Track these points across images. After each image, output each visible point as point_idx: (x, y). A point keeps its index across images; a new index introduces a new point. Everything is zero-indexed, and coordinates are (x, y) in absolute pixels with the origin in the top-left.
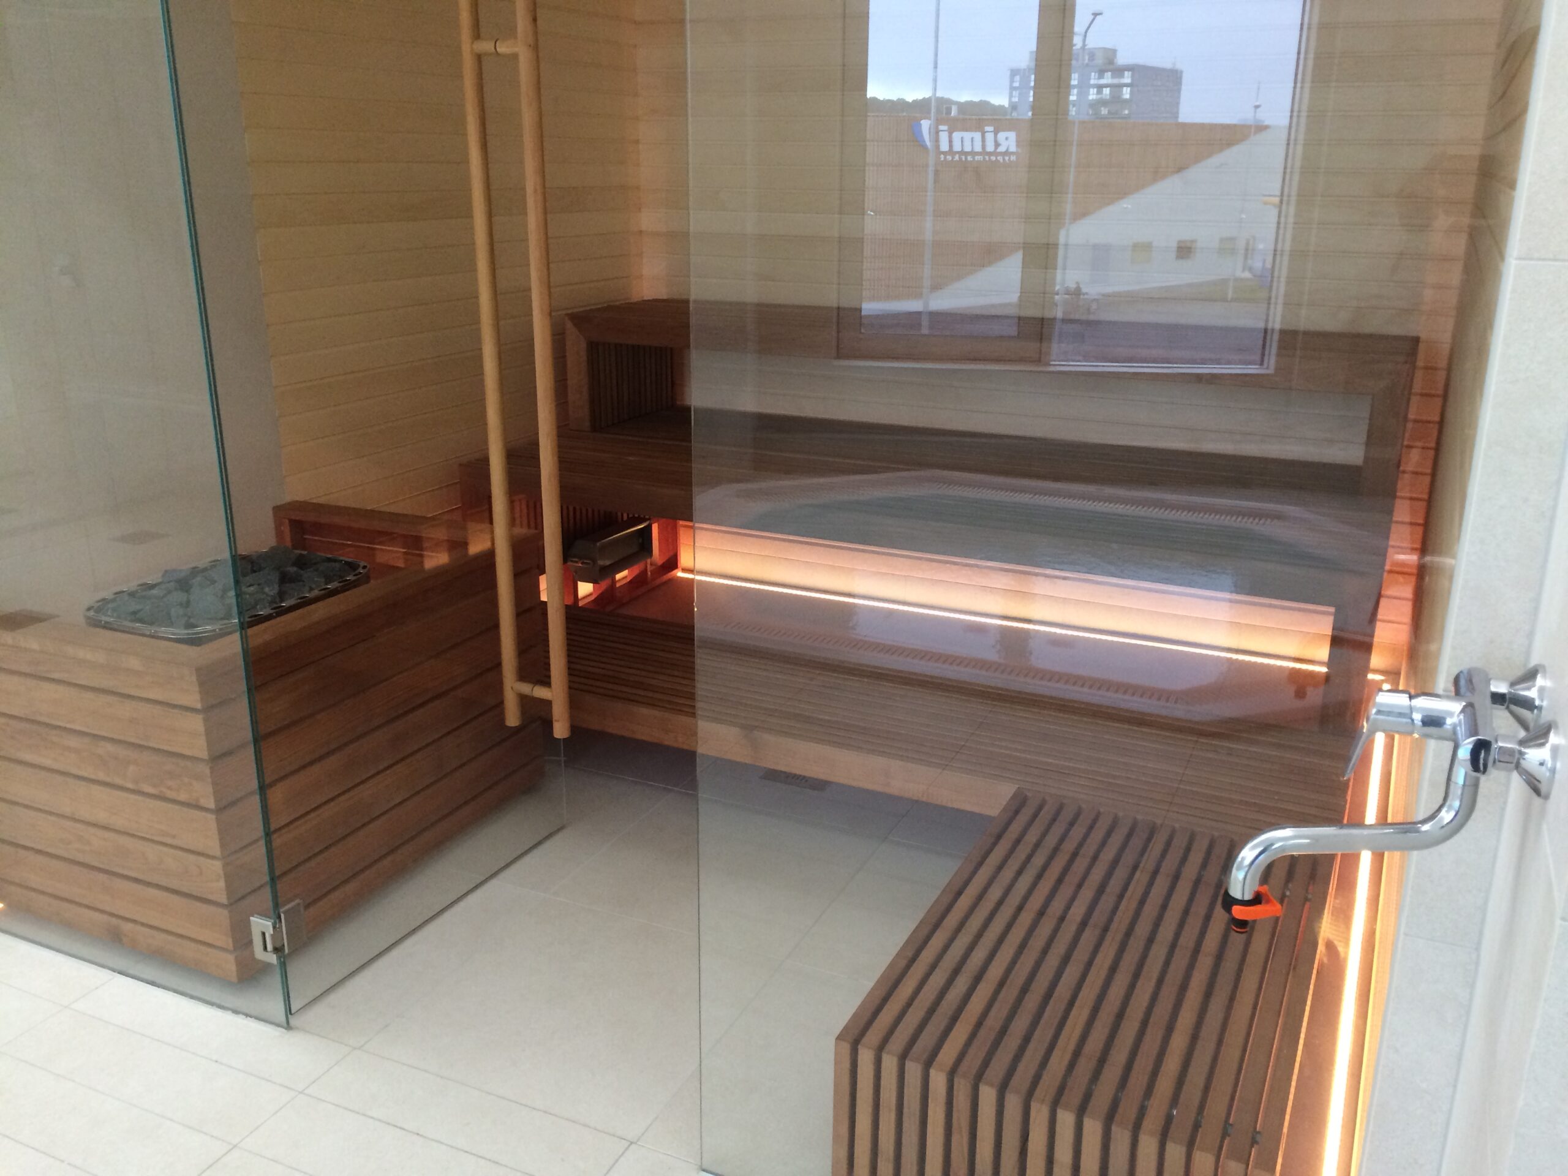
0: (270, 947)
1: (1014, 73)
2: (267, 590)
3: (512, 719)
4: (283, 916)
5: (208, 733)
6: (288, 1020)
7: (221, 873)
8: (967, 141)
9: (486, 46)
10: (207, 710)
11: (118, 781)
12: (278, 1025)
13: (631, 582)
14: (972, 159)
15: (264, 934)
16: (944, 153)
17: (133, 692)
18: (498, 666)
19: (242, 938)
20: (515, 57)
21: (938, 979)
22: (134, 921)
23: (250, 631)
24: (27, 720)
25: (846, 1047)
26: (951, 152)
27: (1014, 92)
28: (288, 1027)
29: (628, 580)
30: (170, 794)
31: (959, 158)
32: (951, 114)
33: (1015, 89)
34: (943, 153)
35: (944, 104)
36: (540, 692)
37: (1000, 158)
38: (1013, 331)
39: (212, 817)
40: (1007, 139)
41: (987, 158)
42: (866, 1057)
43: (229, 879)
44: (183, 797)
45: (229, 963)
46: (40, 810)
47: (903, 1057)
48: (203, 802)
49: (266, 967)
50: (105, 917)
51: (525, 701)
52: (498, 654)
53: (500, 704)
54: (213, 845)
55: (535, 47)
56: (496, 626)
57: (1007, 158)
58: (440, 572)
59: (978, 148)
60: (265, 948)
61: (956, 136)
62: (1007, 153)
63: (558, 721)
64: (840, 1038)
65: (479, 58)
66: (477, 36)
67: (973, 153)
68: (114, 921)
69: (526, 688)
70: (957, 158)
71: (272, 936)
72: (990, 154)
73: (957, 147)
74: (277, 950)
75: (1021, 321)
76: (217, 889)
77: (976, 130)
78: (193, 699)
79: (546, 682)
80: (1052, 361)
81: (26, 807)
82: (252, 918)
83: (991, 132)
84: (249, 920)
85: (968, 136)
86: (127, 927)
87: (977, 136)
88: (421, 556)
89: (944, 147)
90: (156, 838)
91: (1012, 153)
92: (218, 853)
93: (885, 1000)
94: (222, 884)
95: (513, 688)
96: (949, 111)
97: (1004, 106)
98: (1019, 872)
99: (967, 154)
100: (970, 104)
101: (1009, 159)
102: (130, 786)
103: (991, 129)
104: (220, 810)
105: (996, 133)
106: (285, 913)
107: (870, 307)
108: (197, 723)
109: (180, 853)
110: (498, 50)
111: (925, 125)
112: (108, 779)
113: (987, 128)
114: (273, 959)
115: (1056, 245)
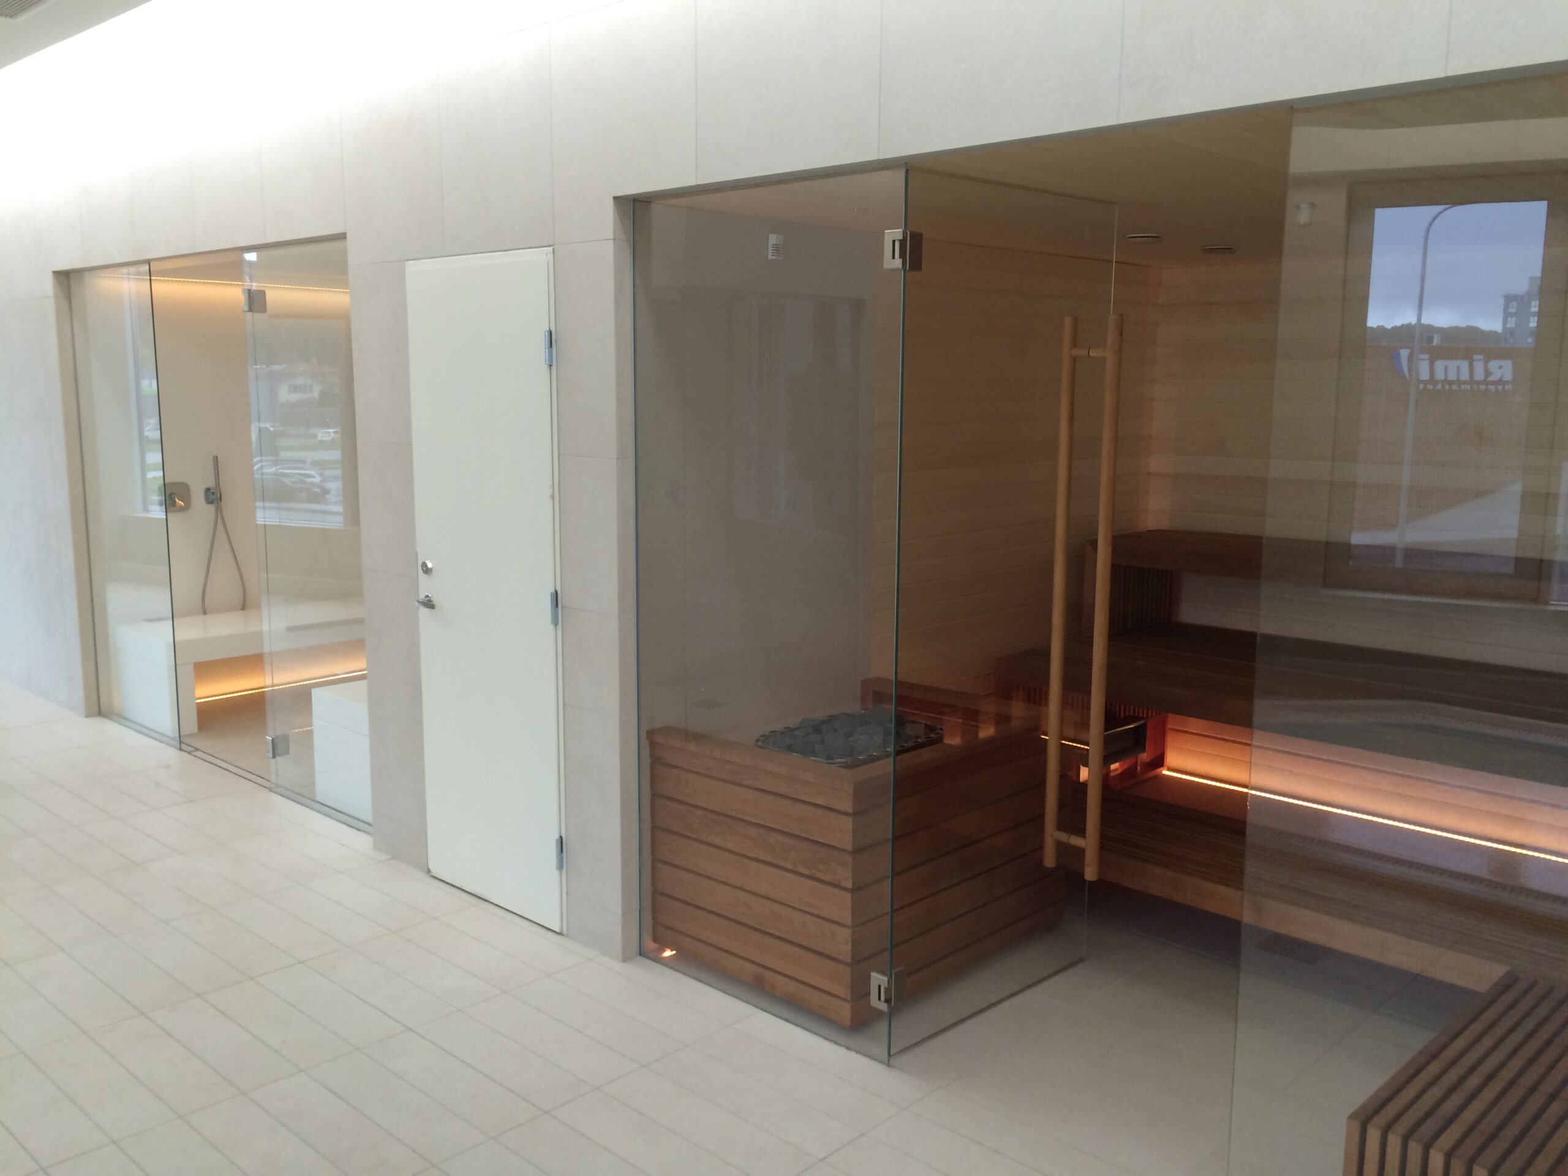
0: (883, 998)
1: (1509, 299)
2: (875, 738)
3: (1049, 860)
4: (893, 976)
5: (854, 830)
6: (890, 1059)
7: (850, 939)
8: (1452, 369)
9: (1081, 352)
10: (856, 814)
11: (783, 864)
12: (881, 1062)
13: (1121, 774)
14: (1457, 388)
15: (880, 987)
16: (1425, 382)
17: (803, 798)
18: (1041, 816)
19: (860, 991)
20: (1103, 360)
21: (1436, 1092)
22: (775, 971)
23: (899, 757)
24: (719, 814)
25: (1356, 1127)
26: (1432, 380)
27: (1509, 319)
28: (889, 1065)
29: (1119, 772)
30: (818, 875)
31: (1442, 386)
32: (1433, 343)
33: (1512, 315)
34: (1422, 382)
35: (1429, 331)
36: (1076, 841)
37: (1492, 388)
38: (1510, 569)
39: (848, 896)
40: (1500, 367)
41: (1475, 387)
42: (1374, 1135)
43: (855, 944)
44: (828, 878)
45: (845, 1011)
46: (715, 880)
47: (1406, 1139)
48: (844, 884)
49: (878, 1014)
50: (754, 967)
51: (1062, 849)
52: (1043, 807)
53: (1041, 847)
54: (846, 917)
55: (1120, 352)
56: (1043, 784)
57: (1500, 388)
58: (991, 740)
59: (1465, 376)
60: (879, 999)
61: (1440, 365)
62: (1500, 382)
63: (1088, 866)
64: (1353, 1117)
65: (1074, 360)
66: (1074, 343)
67: (1459, 382)
68: (760, 970)
69: (1063, 837)
70: (1439, 386)
71: (886, 989)
72: (1479, 383)
73: (1440, 375)
74: (888, 1001)
75: (1518, 560)
76: (845, 950)
77: (1465, 358)
78: (847, 805)
79: (1081, 832)
80: (1551, 600)
81: (709, 878)
82: (872, 974)
83: (1480, 360)
84: (870, 974)
85: (1452, 365)
86: (769, 975)
87: (1464, 365)
88: (978, 727)
89: (1424, 375)
90: (802, 908)
91: (1507, 382)
92: (849, 923)
93: (1389, 1099)
94: (849, 947)
95: (1052, 835)
96: (1430, 340)
97: (1495, 332)
98: (1511, 1030)
99: (1451, 383)
100: (1456, 330)
101: (1503, 389)
102: (790, 867)
103: (1481, 357)
104: (855, 890)
105: (1486, 363)
106: (895, 974)
107: (1358, 538)
108: (847, 823)
109: (818, 920)
110: (1090, 354)
111: (1404, 353)
112: (773, 861)
113: (1476, 357)
114: (883, 1007)
115: (1556, 496)
